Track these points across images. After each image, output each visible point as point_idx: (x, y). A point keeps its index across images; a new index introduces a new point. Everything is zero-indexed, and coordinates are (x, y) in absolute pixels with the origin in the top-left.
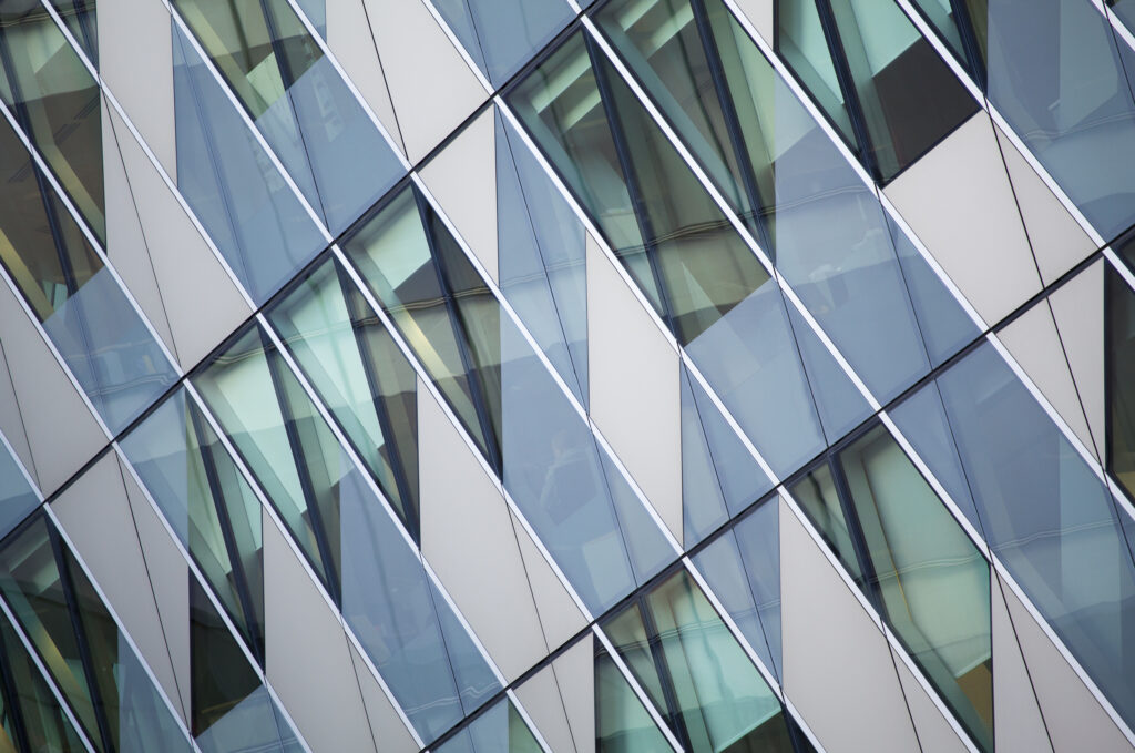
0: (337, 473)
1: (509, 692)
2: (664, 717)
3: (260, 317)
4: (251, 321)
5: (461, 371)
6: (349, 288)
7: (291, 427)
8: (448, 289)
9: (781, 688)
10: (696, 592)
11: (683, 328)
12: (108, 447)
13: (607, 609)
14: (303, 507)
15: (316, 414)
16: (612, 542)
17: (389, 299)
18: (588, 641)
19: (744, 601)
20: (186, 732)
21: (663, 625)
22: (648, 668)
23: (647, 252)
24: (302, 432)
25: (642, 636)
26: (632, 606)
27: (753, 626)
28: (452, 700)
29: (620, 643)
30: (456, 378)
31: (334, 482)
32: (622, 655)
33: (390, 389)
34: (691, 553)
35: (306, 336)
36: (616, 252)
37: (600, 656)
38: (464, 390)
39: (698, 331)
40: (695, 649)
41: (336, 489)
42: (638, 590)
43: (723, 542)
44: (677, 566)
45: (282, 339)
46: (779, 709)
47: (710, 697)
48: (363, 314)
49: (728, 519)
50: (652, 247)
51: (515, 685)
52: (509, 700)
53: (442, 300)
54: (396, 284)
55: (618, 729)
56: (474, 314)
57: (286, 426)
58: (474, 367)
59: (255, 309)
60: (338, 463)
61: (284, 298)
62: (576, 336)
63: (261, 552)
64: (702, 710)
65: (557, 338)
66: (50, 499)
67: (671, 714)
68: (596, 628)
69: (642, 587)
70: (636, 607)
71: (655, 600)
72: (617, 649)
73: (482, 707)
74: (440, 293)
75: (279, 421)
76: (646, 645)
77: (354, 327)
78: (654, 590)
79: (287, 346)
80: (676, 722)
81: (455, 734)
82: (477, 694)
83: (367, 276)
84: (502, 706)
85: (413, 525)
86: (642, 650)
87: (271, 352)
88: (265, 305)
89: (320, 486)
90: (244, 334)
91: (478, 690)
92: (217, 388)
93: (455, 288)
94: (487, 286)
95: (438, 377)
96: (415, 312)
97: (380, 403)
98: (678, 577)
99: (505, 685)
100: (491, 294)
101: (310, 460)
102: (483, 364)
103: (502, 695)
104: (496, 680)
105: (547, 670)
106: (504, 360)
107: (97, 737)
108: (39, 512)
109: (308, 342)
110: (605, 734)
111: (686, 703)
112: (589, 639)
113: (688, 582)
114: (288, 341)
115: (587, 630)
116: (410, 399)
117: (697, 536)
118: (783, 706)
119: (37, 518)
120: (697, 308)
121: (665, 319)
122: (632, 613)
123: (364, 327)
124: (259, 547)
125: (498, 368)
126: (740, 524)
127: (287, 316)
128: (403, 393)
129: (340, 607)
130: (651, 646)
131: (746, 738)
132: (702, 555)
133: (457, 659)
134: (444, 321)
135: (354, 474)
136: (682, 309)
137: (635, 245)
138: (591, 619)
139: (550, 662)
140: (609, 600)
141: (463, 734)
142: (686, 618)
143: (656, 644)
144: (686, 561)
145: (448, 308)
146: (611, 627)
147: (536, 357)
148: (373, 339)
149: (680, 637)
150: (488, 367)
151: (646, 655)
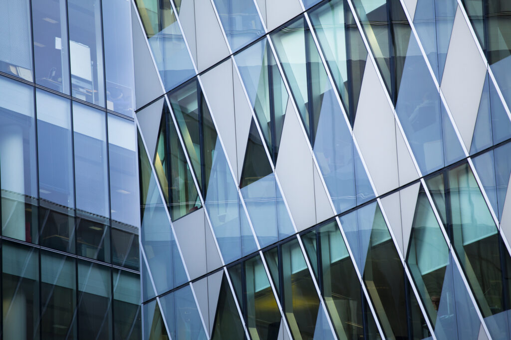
0: (324, 89)
1: (378, 199)
2: (444, 225)
3: (306, 14)
4: (301, 15)
5: (388, 56)
6: (347, 9)
7: (309, 65)
8: (390, 19)
9: (499, 223)
10: (470, 174)
11: (492, 56)
12: (229, 57)
13: (429, 173)
14: (306, 101)
15: (320, 61)
16: (438, 144)
17: (363, 18)
18: (418, 185)
19: (491, 183)
20: (237, 185)
21: (453, 185)
22: (442, 203)
23: (483, 19)
24: (313, 68)
25: (442, 188)
26: (440, 174)
27: (493, 194)
28: (353, 197)
29: (432, 189)
30: (385, 59)
31: (322, 93)
32: (431, 195)
33: (355, 57)
34: (472, 157)
35: (323, 26)
36: (469, 17)
37: (422, 193)
38: (387, 65)
39: (498, 59)
40: (464, 198)
41: (322, 96)
42: (445, 168)
43: (487, 155)
44: (465, 161)
45: (313, 26)
46: (496, 232)
47: (466, 221)
48: (350, 22)
49: (492, 145)
50: (486, 18)
51: (381, 197)
52: (378, 203)
53: (386, 23)
54: (368, 11)
55: (422, 226)
56: (399, 32)
57: (306, 64)
58: (394, 55)
59: (304, 10)
60: (325, 85)
61: (318, 8)
62: (442, 51)
63: (284, 116)
64: (462, 225)
65: (434, 50)
66: (201, 74)
67: (447, 224)
68: (422, 180)
69: (447, 167)
70: (442, 175)
71: (451, 173)
72: (430, 191)
73: (365, 203)
74: (386, 20)
75: (304, 62)
76: (443, 192)
77: (345, 27)
78: (451, 169)
79: (314, 29)
80: (449, 228)
81: (351, 212)
82: (364, 197)
83: (356, 6)
84: (374, 205)
85: (352, 118)
86: (441, 194)
87: (307, 31)
88: (309, 9)
89: (316, 93)
90: (297, 20)
91: (365, 195)
92: (280, 42)
93: (393, 19)
94: (408, 21)
95: (377, 56)
96: (374, 26)
97: (349, 62)
98: (464, 166)
99: (377, 196)
100: (409, 25)
101: (314, 81)
102: (398, 55)
103: (375, 200)
104: (374, 193)
105: (397, 193)
106: (408, 54)
107: (200, 179)
108: (195, 79)
109: (324, 29)
110: (416, 226)
111: (455, 221)
112: (418, 184)
113: (468, 169)
114: (316, 27)
115: (418, 180)
116: (363, 64)
117: (476, 150)
118: (499, 232)
119: (193, 81)
120: (500, 49)
121: (484, 51)
122: (440, 177)
123: (350, 28)
124: (284, 114)
125: (404, 58)
126: (497, 149)
127: (317, 16)
128: (360, 61)
129: (313, 147)
130: (445, 193)
131: (479, 242)
132: (477, 159)
133: (358, 180)
134: (385, 33)
135: (331, 91)
136: (493, 48)
137: (479, 15)
138: (421, 176)
139: (399, 190)
140: (430, 169)
141: (354, 213)
142: (463, 184)
143: (448, 193)
144: (469, 160)
145: (388, 27)
146: (429, 181)
147: (422, 57)
148: (352, 34)
149: (459, 192)
150: (400, 57)
151: (442, 197)
